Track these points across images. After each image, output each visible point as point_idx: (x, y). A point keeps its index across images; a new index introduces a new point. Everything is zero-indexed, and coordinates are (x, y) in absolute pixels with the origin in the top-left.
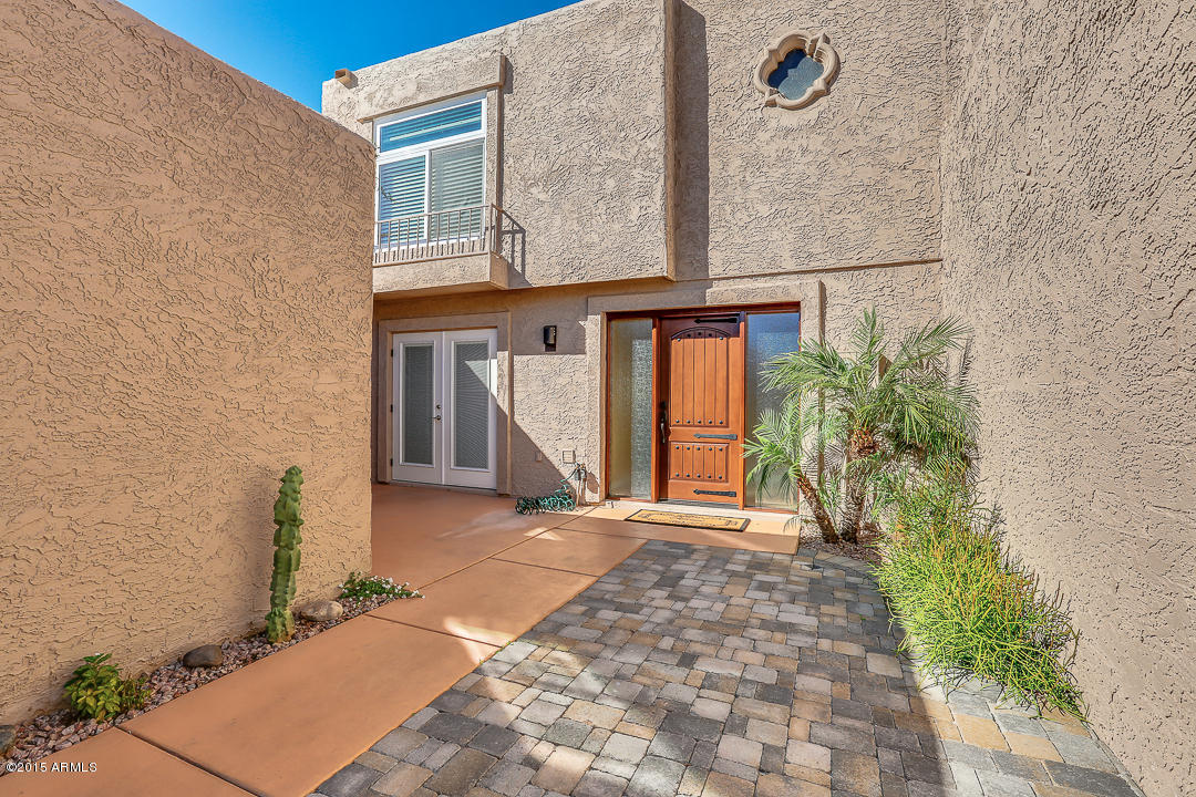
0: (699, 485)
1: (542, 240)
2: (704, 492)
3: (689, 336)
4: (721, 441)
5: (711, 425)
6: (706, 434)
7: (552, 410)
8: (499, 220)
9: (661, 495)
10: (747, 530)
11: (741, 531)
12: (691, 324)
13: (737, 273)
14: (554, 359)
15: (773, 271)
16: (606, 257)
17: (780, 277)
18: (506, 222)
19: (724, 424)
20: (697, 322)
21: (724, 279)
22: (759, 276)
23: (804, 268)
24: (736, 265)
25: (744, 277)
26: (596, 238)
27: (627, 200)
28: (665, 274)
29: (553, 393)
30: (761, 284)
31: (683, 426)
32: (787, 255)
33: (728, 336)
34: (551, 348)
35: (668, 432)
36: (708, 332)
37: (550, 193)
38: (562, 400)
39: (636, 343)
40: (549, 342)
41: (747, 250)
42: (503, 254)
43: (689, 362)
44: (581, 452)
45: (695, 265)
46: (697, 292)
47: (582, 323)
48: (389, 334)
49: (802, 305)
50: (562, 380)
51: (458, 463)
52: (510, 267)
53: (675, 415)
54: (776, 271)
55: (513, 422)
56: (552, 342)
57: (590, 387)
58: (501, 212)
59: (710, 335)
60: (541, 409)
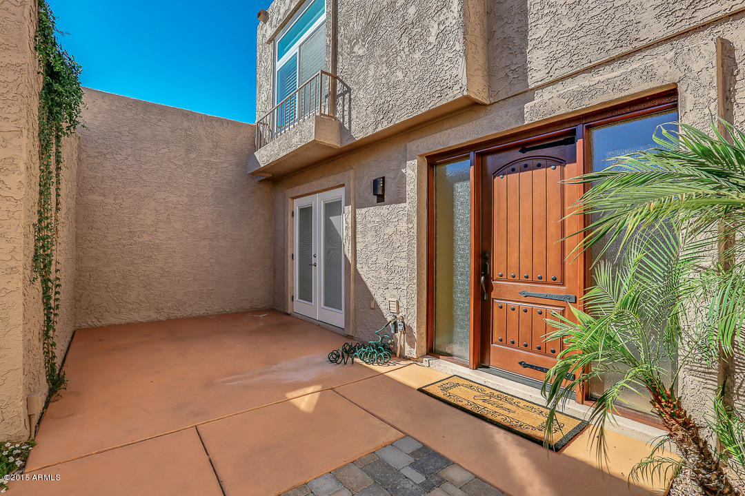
0: (525, 355)
1: (361, 94)
2: (532, 367)
3: (513, 170)
4: (554, 302)
5: (541, 280)
6: (534, 293)
7: (382, 260)
8: (334, 86)
9: (481, 361)
10: (568, 451)
11: (557, 448)
12: (516, 154)
13: (568, 71)
14: (384, 210)
15: (625, 50)
16: (409, 93)
17: (638, 56)
18: (339, 85)
19: (559, 281)
20: (523, 151)
21: (548, 84)
22: (600, 65)
23: (684, 26)
24: (565, 61)
25: (577, 73)
26: (400, 75)
27: (426, 23)
28: (465, 93)
29: (383, 243)
30: (606, 74)
31: (507, 280)
32: (648, 17)
33: (561, 162)
34: (381, 199)
35: (488, 287)
36: (536, 162)
37: (367, 45)
38: (388, 250)
39: (457, 185)
40: (379, 193)
41: (581, 33)
42: (337, 116)
43: (513, 201)
44: (404, 302)
45: (511, 76)
46: (514, 110)
47: (404, 171)
48: (290, 200)
49: (681, 88)
50: (390, 230)
51: (326, 304)
52: (341, 126)
53: (498, 267)
54: (630, 48)
55: (356, 270)
56: (380, 192)
57: (409, 236)
58: (335, 78)
59: (539, 166)
60: (374, 258)
